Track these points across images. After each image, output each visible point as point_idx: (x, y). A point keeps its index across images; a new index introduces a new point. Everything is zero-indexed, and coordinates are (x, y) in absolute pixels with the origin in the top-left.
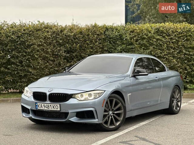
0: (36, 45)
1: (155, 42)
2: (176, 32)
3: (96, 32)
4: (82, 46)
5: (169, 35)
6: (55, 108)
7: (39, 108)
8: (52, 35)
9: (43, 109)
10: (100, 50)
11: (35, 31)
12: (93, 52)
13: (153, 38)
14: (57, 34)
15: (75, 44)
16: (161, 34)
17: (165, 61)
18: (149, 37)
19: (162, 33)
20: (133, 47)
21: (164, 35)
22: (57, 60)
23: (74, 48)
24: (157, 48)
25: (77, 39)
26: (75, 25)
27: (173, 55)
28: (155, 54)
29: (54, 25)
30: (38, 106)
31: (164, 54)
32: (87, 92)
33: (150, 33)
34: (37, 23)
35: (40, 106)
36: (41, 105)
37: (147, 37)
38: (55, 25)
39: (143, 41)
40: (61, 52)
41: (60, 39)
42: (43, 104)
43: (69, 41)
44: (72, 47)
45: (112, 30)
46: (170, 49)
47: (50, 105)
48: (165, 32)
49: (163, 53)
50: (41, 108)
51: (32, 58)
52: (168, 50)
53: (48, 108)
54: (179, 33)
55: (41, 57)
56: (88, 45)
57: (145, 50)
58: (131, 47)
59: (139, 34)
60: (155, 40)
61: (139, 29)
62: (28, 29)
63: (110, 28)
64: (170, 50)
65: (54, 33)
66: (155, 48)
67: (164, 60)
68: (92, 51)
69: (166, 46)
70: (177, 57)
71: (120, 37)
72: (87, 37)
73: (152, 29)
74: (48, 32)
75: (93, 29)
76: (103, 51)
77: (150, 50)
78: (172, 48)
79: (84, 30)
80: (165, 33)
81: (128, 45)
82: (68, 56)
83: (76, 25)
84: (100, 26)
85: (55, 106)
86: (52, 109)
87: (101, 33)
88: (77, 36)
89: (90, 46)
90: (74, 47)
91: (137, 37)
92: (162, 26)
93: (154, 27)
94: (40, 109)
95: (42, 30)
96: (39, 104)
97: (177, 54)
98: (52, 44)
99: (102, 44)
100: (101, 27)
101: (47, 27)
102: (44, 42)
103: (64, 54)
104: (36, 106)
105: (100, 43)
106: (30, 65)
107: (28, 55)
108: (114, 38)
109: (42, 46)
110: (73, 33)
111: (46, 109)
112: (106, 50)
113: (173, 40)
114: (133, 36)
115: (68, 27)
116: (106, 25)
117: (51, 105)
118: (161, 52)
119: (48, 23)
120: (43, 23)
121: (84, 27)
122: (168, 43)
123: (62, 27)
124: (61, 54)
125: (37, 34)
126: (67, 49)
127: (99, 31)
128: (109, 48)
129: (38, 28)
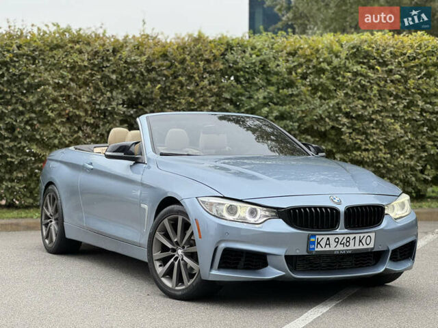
0: (49, 84)
1: (351, 79)
2: (401, 55)
3: (202, 55)
4: (167, 88)
5: (384, 64)
8: (90, 60)
10: (213, 99)
11: (48, 48)
12: (195, 105)
13: (344, 69)
14: (105, 58)
15: (149, 83)
16: (365, 61)
17: (373, 128)
18: (335, 67)
19: (366, 58)
20: (295, 93)
21: (373, 62)
22: (103, 125)
23: (147, 94)
24: (354, 96)
25: (153, 72)
26: (148, 36)
27: (394, 113)
28: (348, 110)
29: (96, 35)
31: (373, 111)
33: (337, 56)
34: (53, 29)
37: (328, 68)
38: (99, 35)
39: (320, 78)
40: (114, 104)
41: (111, 70)
43: (134, 77)
44: (141, 92)
45: (243, 49)
46: (387, 97)
48: (375, 54)
49: (368, 108)
51: (40, 119)
52: (381, 99)
54: (408, 57)
55: (63, 116)
56: (182, 86)
57: (325, 99)
58: (290, 93)
59: (310, 61)
60: (349, 74)
61: (308, 47)
62: (28, 44)
63: (238, 44)
64: (386, 101)
65: (95, 56)
66: (350, 95)
67: (372, 125)
68: (191, 103)
69: (378, 91)
70: (403, 119)
71: (261, 66)
72: (179, 66)
73: (342, 47)
74: (81, 52)
75: (195, 45)
76: (220, 102)
77: (336, 101)
78: (391, 96)
79: (173, 49)
80: (375, 59)
81: (283, 89)
82: (132, 115)
83: (152, 37)
84: (211, 38)
87: (215, 57)
88: (154, 64)
89: (188, 90)
90: (148, 92)
91: (304, 67)
92: (366, 41)
93: (347, 42)
95: (66, 48)
97: (402, 111)
98: (91, 84)
99: (216, 84)
100: (214, 41)
101: (79, 38)
102: (70, 77)
103: (122, 109)
105: (214, 83)
106: (34, 135)
107: (29, 110)
108: (247, 70)
109: (64, 87)
110: (145, 55)
112: (227, 99)
113: (394, 74)
114: (296, 64)
115: (132, 41)
116: (228, 36)
118: (365, 105)
119: (80, 30)
120: (68, 30)
121: (171, 42)
122: (382, 83)
123: (118, 40)
124: (114, 108)
125: (53, 57)
126: (129, 96)
127: (211, 52)
128: (234, 94)
129: (55, 42)
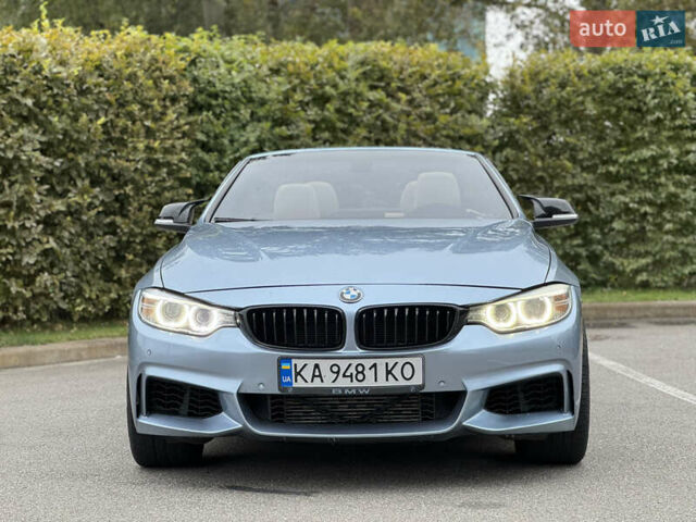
6: (399, 376)
7: (300, 384)
9: (328, 383)
30: (298, 374)
32: (524, 291)
35: (307, 373)
36: (317, 366)
42: (325, 365)
47: (368, 363)
50: (317, 383)
53: (360, 377)
85: (399, 367)
86: (382, 382)
94: (310, 385)
96: (300, 363)
104: (281, 373)
111: (343, 383)
117: (375, 365)
